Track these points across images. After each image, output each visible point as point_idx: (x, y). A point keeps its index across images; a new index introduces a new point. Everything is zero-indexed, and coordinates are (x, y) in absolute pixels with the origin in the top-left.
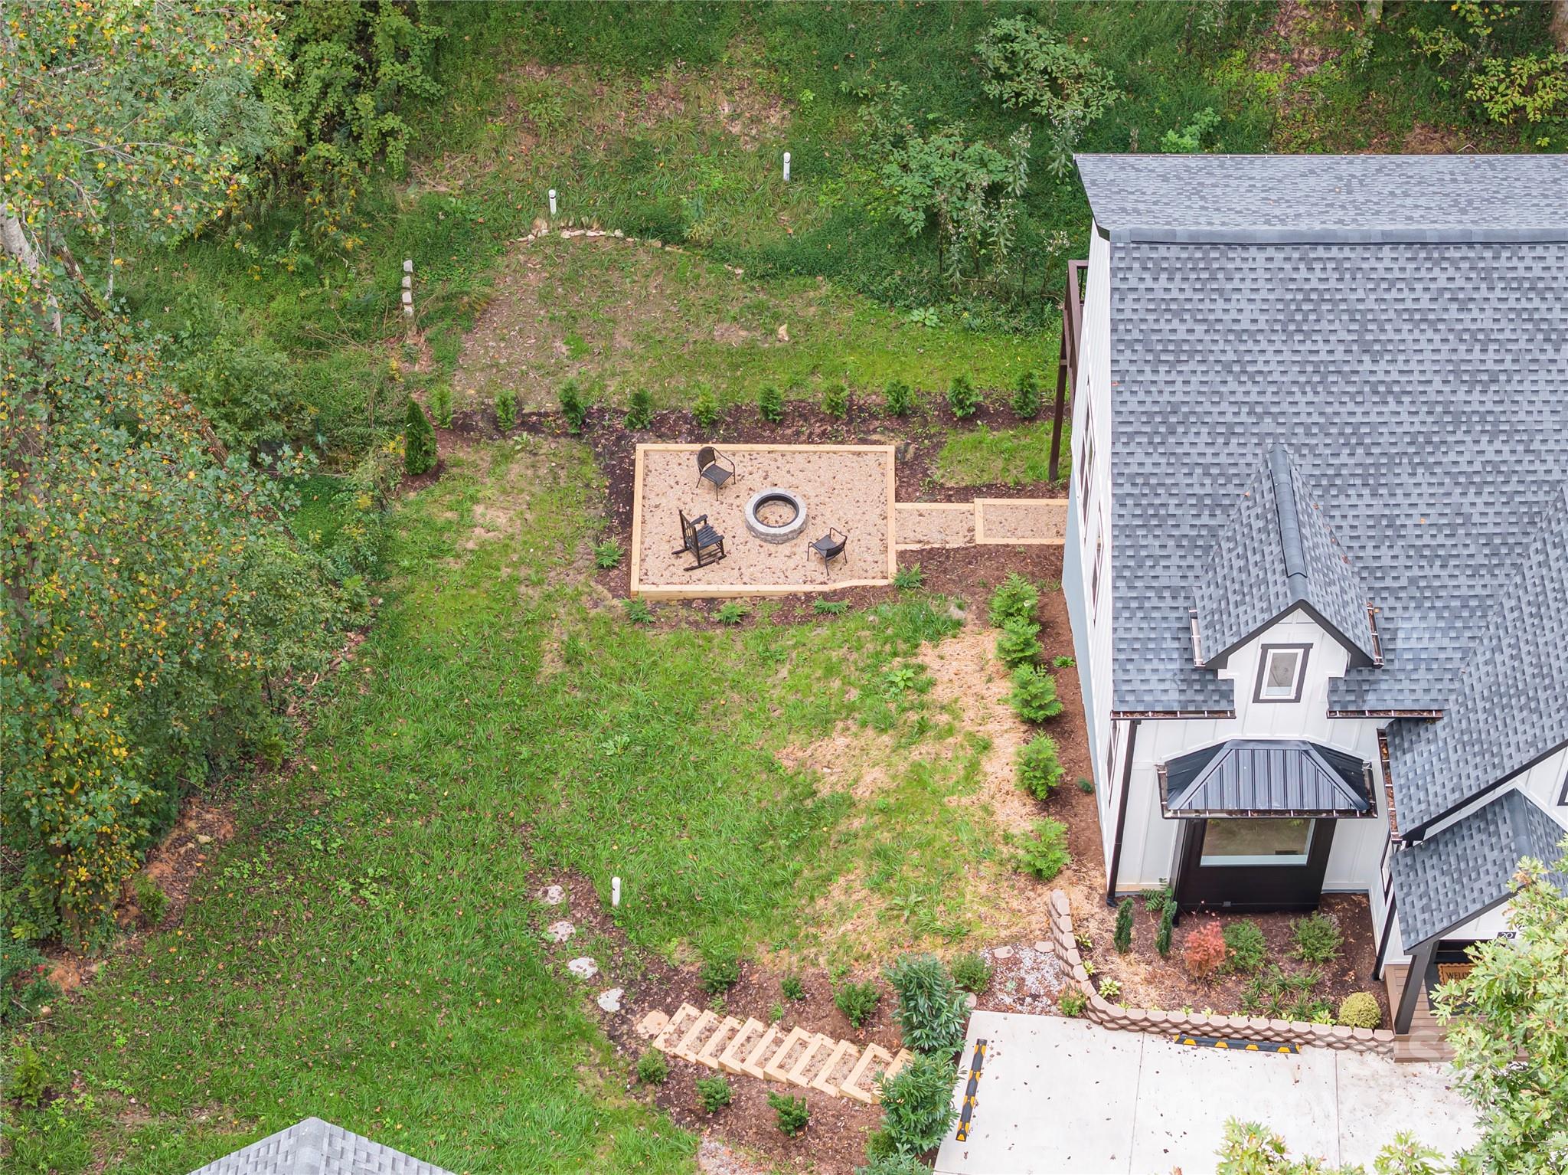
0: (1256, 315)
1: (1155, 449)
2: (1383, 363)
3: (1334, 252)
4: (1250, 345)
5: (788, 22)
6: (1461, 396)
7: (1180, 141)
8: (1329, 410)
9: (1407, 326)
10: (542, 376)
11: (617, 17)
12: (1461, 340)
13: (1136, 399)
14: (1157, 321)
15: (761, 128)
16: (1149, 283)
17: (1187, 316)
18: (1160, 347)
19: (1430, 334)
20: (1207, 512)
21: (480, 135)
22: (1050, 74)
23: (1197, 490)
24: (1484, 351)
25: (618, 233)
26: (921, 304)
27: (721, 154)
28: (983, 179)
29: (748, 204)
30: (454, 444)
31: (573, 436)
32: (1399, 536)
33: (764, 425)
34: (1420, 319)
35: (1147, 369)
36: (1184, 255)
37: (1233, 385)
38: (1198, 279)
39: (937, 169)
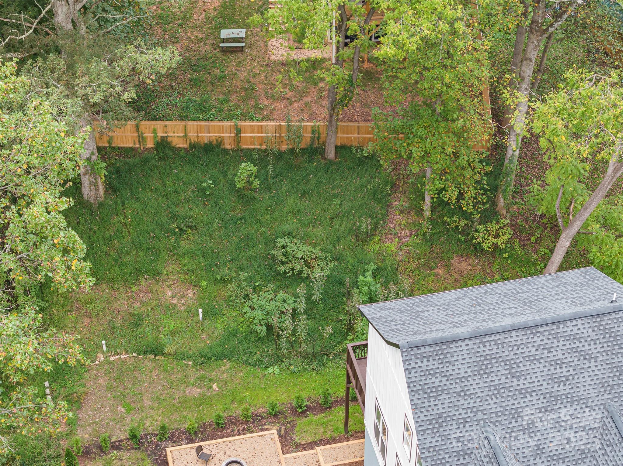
0: (466, 370)
1: (435, 435)
2: (521, 380)
3: (493, 337)
4: (466, 383)
5: (189, 253)
6: (556, 389)
7: (365, 279)
8: (503, 404)
9: (528, 363)
10: (116, 423)
11: (116, 261)
12: (551, 365)
13: (423, 415)
14: (426, 379)
15: (185, 299)
16: (420, 364)
17: (438, 375)
18: (429, 391)
19: (538, 365)
20: (462, 458)
21: (66, 321)
22: (304, 259)
23: (456, 449)
24: (561, 368)
25: (135, 355)
26: (271, 365)
27: (171, 313)
28: (288, 308)
29: (187, 333)
30: (85, 461)
31: (136, 449)
32: (543, 453)
33: (217, 430)
34: (533, 359)
35: (426, 401)
36: (432, 349)
37: (462, 401)
38: (440, 359)
39: (267, 307)
